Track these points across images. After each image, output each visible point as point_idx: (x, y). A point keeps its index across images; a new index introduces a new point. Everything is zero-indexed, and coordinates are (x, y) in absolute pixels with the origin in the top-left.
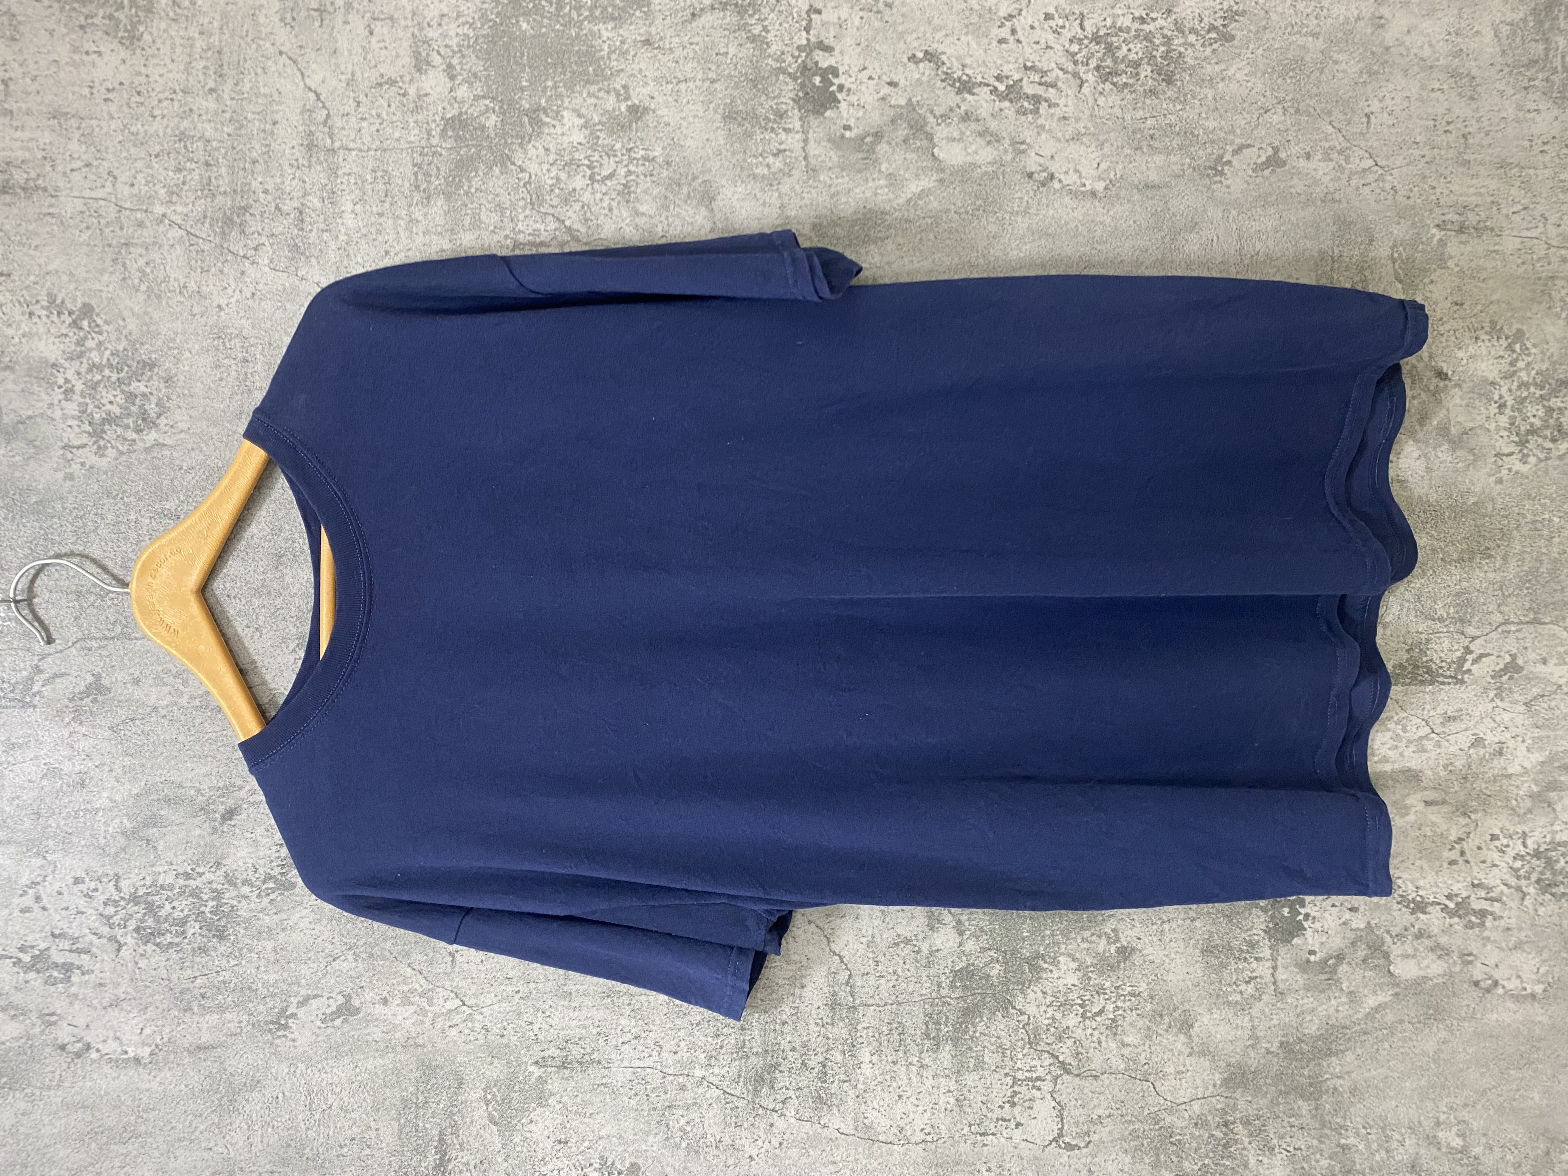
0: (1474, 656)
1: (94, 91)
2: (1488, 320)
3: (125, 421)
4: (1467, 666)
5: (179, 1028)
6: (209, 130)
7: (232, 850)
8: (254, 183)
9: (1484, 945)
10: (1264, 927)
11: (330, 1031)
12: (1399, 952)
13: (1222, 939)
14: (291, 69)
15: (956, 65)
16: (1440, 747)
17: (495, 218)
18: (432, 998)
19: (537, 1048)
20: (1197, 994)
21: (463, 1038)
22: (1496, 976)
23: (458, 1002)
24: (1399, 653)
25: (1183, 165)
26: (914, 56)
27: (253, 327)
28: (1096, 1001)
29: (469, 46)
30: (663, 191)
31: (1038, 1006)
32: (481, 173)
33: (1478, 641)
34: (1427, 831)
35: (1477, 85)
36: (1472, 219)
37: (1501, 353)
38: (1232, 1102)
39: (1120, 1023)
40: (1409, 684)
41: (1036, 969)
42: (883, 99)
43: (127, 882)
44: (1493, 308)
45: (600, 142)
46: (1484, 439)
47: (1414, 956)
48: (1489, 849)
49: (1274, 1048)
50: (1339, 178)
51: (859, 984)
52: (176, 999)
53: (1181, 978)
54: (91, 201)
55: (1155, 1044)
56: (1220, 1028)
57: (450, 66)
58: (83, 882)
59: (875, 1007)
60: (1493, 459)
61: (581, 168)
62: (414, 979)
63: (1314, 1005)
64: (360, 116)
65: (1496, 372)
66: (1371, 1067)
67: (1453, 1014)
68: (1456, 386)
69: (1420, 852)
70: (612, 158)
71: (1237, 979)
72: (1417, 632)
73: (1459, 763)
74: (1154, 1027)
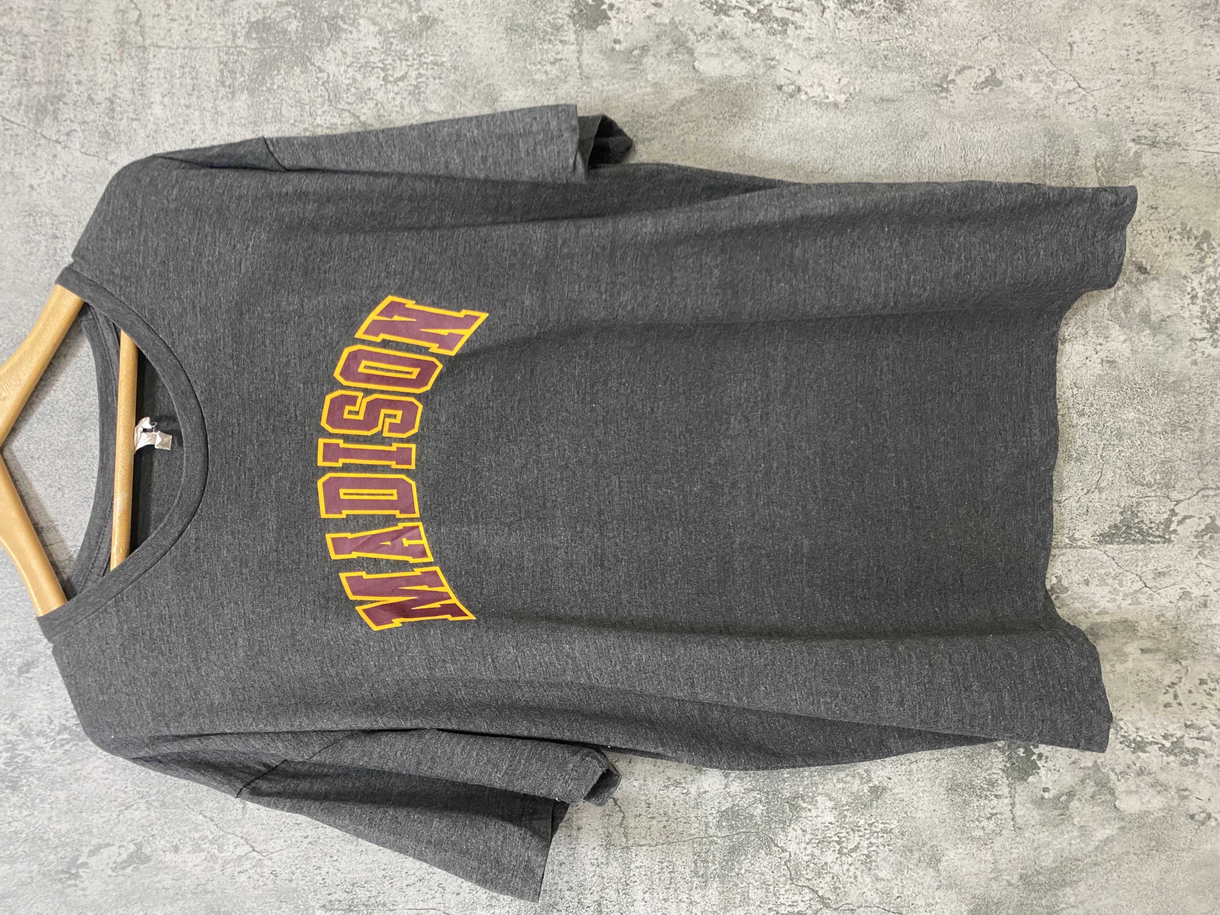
0: (1179, 518)
2: (1179, 222)
4: (1173, 527)
6: (26, 25)
7: (29, 703)
8: (67, 75)
9: (1198, 781)
10: (1002, 767)
11: (120, 879)
12: (1124, 789)
13: (964, 778)
16: (1152, 599)
17: (295, 112)
18: (223, 845)
19: (325, 892)
20: (943, 830)
21: (252, 884)
22: (1210, 810)
23: (247, 848)
24: (1114, 515)
25: (912, 82)
27: (64, 207)
28: (851, 837)
30: (451, 92)
31: (798, 843)
33: (1181, 505)
34: (1143, 675)
35: (1161, 22)
36: (1162, 135)
37: (1192, 251)
40: (1123, 543)
41: (795, 808)
42: (649, 17)
44: (1183, 211)
45: (393, 48)
46: (1180, 326)
47: (1137, 792)
48: (1198, 692)
49: (1014, 881)
50: (1048, 98)
51: (632, 825)
53: (929, 815)
55: (906, 878)
56: (965, 862)
59: (647, 847)
60: (1189, 343)
61: (376, 70)
62: (205, 827)
63: (1049, 839)
64: (170, 17)
65: (1188, 267)
66: (1101, 896)
67: (1173, 846)
68: (1154, 279)
69: (1139, 696)
70: (404, 62)
71: (979, 816)
72: (1129, 496)
73: (1170, 614)
74: (905, 862)
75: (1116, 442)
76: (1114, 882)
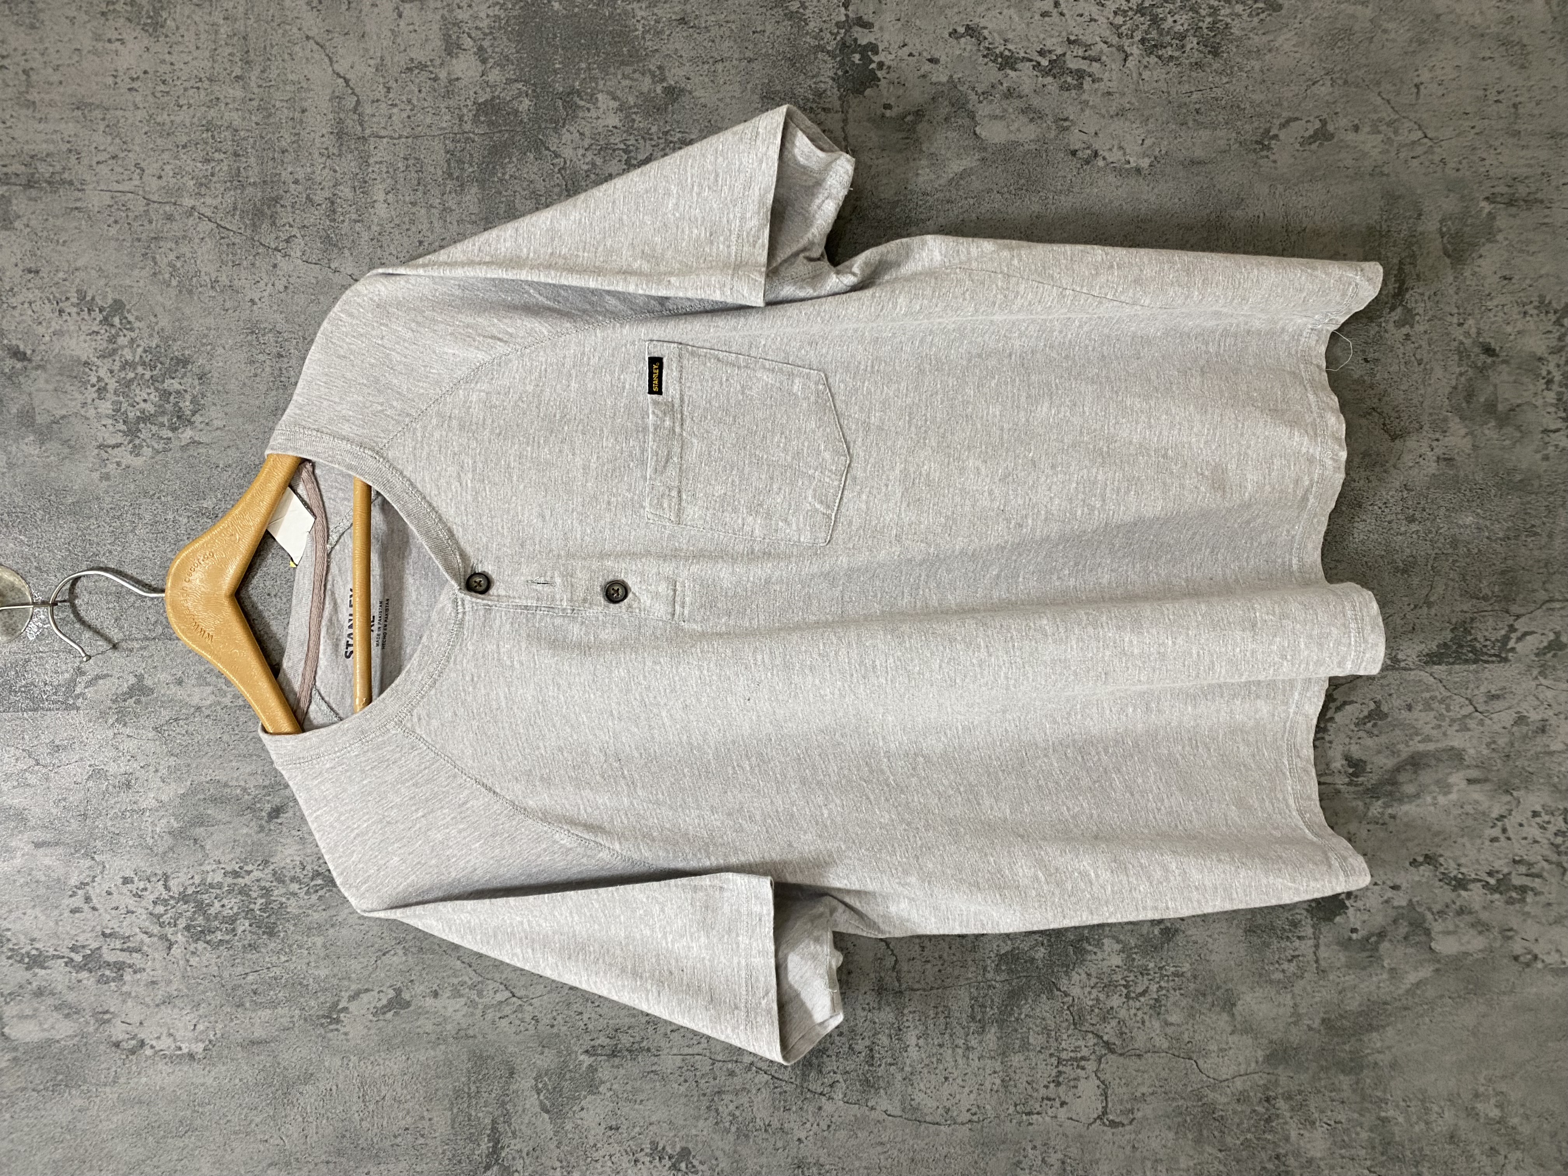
0: (1519, 634)
1: (118, 80)
2: (1536, 294)
3: (160, 419)
4: (1511, 644)
5: (232, 1024)
6: (236, 118)
7: (280, 848)
9: (1525, 920)
10: (1306, 907)
11: (381, 1024)
12: (1441, 929)
13: (1264, 919)
14: (319, 55)
15: (998, 40)
16: (1483, 725)
17: (529, 205)
18: (482, 990)
19: (587, 1037)
20: (1239, 973)
21: (514, 1030)
22: (1536, 951)
23: (507, 994)
24: (1444, 633)
25: (1228, 140)
26: (955, 31)
27: (287, 322)
28: (1140, 981)
29: (500, 28)
32: (514, 159)
33: (1522, 620)
34: (1469, 808)
35: (1528, 54)
36: (1522, 190)
37: (1550, 328)
38: (1273, 1078)
40: (1453, 663)
41: (1080, 951)
42: (924, 76)
43: (176, 881)
44: (1542, 281)
45: (636, 126)
46: (1531, 416)
47: (1454, 933)
48: (1530, 826)
49: (1316, 1025)
50: (1388, 151)
51: (906, 969)
52: (228, 995)
53: (1224, 958)
54: (119, 194)
55: (1198, 1023)
56: (1263, 1006)
57: (481, 49)
58: (132, 882)
59: (921, 992)
60: (1540, 436)
61: (617, 153)
62: (465, 972)
63: (1356, 982)
64: (390, 102)
65: (1544, 347)
66: (1411, 1042)
67: (1493, 988)
68: (1504, 362)
69: (1463, 829)
70: (648, 142)
71: (1280, 958)
72: (1462, 611)
73: (1502, 741)
74: (1197, 1006)
75: (1450, 551)
76: (1426, 1027)
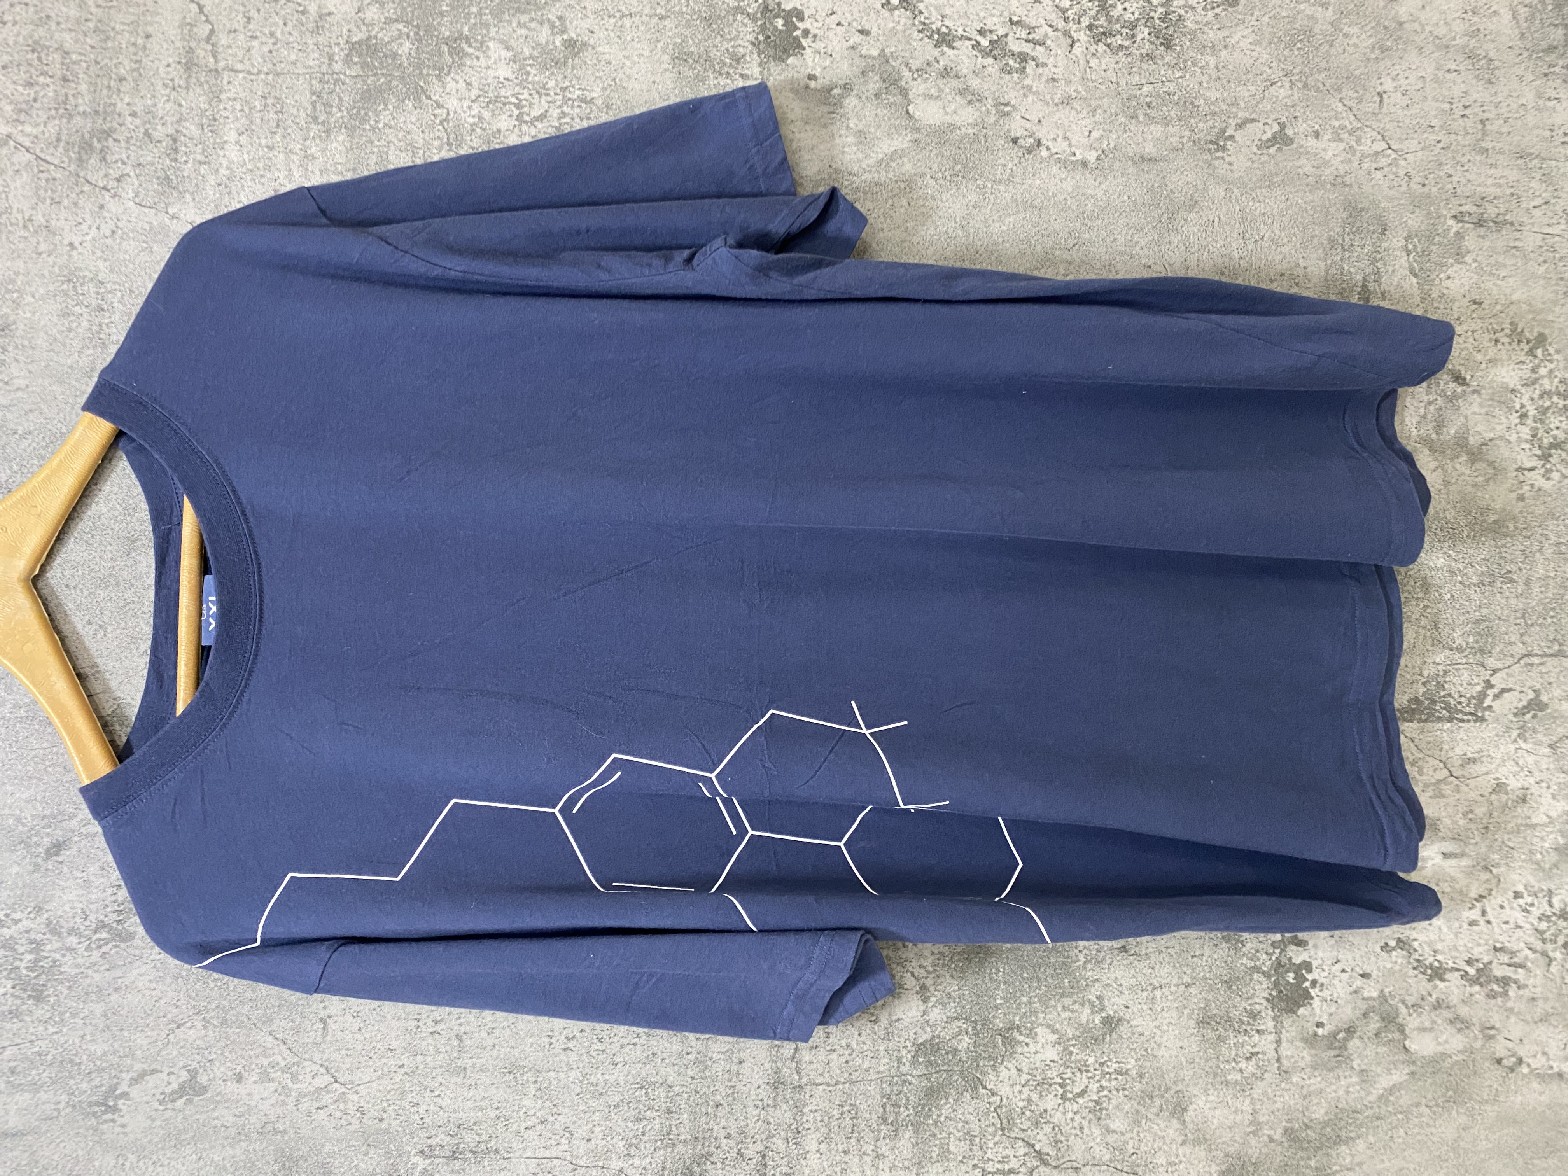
0: (1496, 691)
2: (1508, 321)
4: (1487, 702)
6: (69, 41)
7: (58, 893)
8: (119, 105)
9: (1507, 1017)
10: (1266, 995)
11: (169, 1114)
12: (1416, 1025)
13: (1219, 1008)
16: (1458, 792)
18: (297, 1074)
19: (423, 1135)
20: (1191, 1072)
21: (333, 1123)
22: (1521, 1053)
23: (329, 1079)
24: (1415, 686)
25: (1182, 137)
26: (888, 2)
27: (112, 271)
28: (1077, 1079)
31: (1012, 1086)
32: (391, 107)
33: (1498, 675)
34: (1445, 886)
35: (1496, 68)
36: (1491, 211)
37: (1523, 358)
39: (1104, 1105)
40: (1426, 721)
41: (1009, 1041)
42: (853, 48)
44: (1513, 308)
45: (530, 79)
46: (1505, 452)
47: (1431, 1030)
48: (1512, 908)
49: (1277, 1137)
50: (1350, 161)
51: (807, 1059)
53: (1174, 1053)
55: (1144, 1131)
56: (1217, 1112)
59: (824, 1087)
60: (1515, 474)
61: (507, 107)
62: (276, 1051)
63: (1322, 1086)
64: (249, 34)
65: (1517, 378)
66: (1385, 1158)
67: (1475, 1096)
68: (1475, 392)
70: (544, 97)
71: (1237, 1055)
72: (1434, 663)
73: (1480, 811)
74: (1143, 1111)
75: (1421, 595)
76: (1400, 1140)
